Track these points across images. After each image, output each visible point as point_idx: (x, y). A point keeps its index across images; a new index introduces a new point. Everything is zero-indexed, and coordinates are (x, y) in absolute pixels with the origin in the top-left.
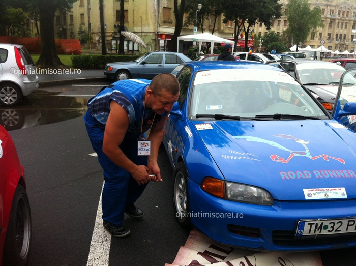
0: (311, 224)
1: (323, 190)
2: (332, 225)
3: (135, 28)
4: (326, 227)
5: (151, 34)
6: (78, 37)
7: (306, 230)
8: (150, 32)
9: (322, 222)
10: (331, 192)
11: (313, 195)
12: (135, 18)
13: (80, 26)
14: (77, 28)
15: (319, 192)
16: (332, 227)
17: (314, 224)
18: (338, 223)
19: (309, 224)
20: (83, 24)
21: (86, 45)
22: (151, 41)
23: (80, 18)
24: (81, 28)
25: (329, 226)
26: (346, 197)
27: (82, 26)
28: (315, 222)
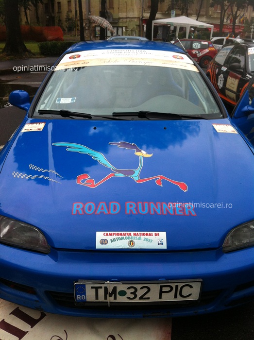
0: (97, 289)
1: (129, 234)
2: (133, 290)
3: (120, 14)
4: (123, 293)
5: (136, 20)
6: (65, 24)
7: (90, 295)
8: (135, 18)
9: (115, 286)
10: (140, 239)
11: (109, 241)
12: (120, 3)
13: (67, 13)
14: (64, 16)
15: (121, 237)
16: (134, 293)
17: (101, 287)
18: (142, 288)
19: (92, 288)
20: (70, 11)
21: (73, 33)
22: (135, 27)
23: (67, 5)
24: (68, 16)
25: (129, 292)
26: (164, 247)
27: (69, 13)
28: (103, 286)
